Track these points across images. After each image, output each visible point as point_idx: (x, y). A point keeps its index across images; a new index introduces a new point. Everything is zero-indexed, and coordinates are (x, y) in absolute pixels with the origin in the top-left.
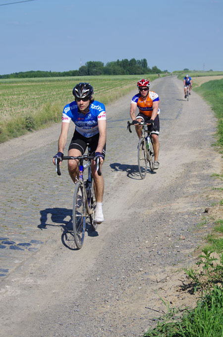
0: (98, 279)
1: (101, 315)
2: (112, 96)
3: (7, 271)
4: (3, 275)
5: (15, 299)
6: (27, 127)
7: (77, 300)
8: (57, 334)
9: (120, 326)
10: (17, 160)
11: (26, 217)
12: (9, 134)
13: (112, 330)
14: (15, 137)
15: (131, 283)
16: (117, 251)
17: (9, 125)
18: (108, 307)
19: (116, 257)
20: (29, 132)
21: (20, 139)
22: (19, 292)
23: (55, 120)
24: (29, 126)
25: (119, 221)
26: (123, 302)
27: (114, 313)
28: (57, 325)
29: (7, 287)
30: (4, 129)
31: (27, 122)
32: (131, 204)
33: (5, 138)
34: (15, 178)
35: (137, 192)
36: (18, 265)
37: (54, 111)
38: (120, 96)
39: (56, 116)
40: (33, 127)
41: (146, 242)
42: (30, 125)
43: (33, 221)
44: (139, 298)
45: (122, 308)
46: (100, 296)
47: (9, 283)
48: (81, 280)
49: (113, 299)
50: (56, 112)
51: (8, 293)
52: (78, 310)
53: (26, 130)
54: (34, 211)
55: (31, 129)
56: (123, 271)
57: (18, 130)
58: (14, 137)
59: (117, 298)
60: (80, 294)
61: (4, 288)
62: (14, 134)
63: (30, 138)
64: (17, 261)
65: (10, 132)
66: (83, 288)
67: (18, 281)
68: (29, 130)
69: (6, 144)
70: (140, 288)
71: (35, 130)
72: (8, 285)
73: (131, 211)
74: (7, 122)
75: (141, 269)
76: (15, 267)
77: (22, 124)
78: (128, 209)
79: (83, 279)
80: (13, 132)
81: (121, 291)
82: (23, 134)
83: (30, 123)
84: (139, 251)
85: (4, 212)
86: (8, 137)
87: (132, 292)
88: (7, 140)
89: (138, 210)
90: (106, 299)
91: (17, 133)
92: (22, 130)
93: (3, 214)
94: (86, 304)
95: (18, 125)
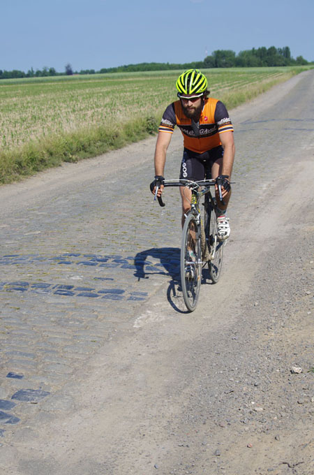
0: (257, 304)
1: (265, 343)
2: (250, 93)
3: (145, 294)
4: (141, 299)
5: (160, 326)
6: (148, 129)
7: (233, 327)
8: (214, 364)
9: (289, 354)
10: (140, 168)
11: (162, 234)
12: (126, 138)
13: (280, 358)
14: (135, 141)
15: (298, 308)
16: (275, 272)
17: (127, 127)
18: (273, 334)
19: (275, 280)
20: (150, 136)
21: (140, 143)
22: (163, 318)
24: (151, 129)
25: (275, 239)
26: (291, 329)
27: (281, 341)
28: (213, 354)
29: (149, 312)
30: (121, 132)
31: (149, 123)
32: (288, 219)
33: (122, 143)
34: (141, 189)
35: (293, 205)
36: (158, 288)
38: (260, 93)
40: (155, 130)
41: (311, 262)
42: (151, 127)
43: (170, 238)
44: (309, 324)
45: (289, 336)
46: (261, 323)
47: (151, 308)
48: (236, 305)
49: (278, 326)
51: (151, 319)
52: (237, 337)
53: (147, 133)
54: (169, 227)
55: (153, 132)
56: (286, 294)
57: (138, 133)
58: (133, 142)
59: (282, 324)
60: (236, 320)
61: (145, 313)
64: (156, 284)
65: (128, 135)
66: (240, 314)
67: (161, 306)
68: (151, 133)
69: (124, 151)
70: (309, 313)
72: (149, 310)
73: (289, 227)
74: (125, 123)
75: (309, 292)
76: (155, 291)
77: (143, 126)
78: (285, 225)
79: (238, 305)
80: (132, 136)
81: (287, 317)
82: (144, 138)
83: (152, 124)
84: (303, 272)
85: (134, 228)
86: (125, 142)
87: (299, 317)
88: (125, 146)
89: (296, 227)
90: (269, 325)
91: (137, 137)
92: (142, 133)
93: (133, 231)
94: (245, 332)
95: (137, 127)
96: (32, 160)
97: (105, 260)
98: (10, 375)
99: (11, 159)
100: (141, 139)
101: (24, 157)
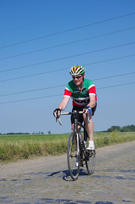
6: (105, 143)
14: (100, 147)
20: (106, 146)
23: (116, 142)
31: (105, 140)
37: (116, 137)
39: (117, 139)
40: (107, 143)
50: (117, 137)
62: (100, 145)
63: (108, 148)
65: (98, 144)
71: (109, 145)
77: (103, 141)
83: (107, 141)
92: (102, 144)
95: (101, 141)
96: (63, 147)
97: (130, 171)
98: (123, 201)
99: (55, 145)
100: (103, 146)
101: (60, 145)
